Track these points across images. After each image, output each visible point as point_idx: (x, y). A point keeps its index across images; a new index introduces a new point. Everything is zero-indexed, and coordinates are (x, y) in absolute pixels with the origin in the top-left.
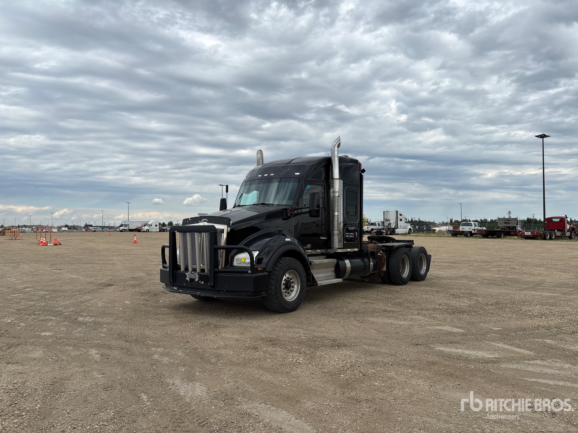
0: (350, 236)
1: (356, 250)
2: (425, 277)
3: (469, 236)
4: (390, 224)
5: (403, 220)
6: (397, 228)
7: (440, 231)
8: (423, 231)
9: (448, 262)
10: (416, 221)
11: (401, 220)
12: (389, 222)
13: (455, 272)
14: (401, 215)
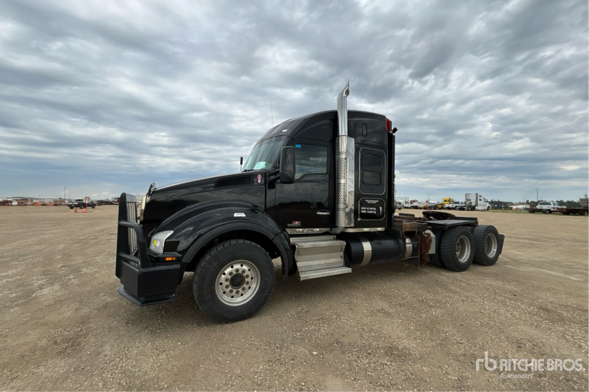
0: (368, 212)
1: (379, 229)
2: (496, 261)
3: (548, 213)
4: (471, 203)
5: (482, 200)
6: (477, 205)
7: (517, 209)
8: (501, 208)
9: (528, 239)
10: (496, 202)
11: (480, 200)
12: (470, 201)
13: (539, 254)
14: (480, 196)
